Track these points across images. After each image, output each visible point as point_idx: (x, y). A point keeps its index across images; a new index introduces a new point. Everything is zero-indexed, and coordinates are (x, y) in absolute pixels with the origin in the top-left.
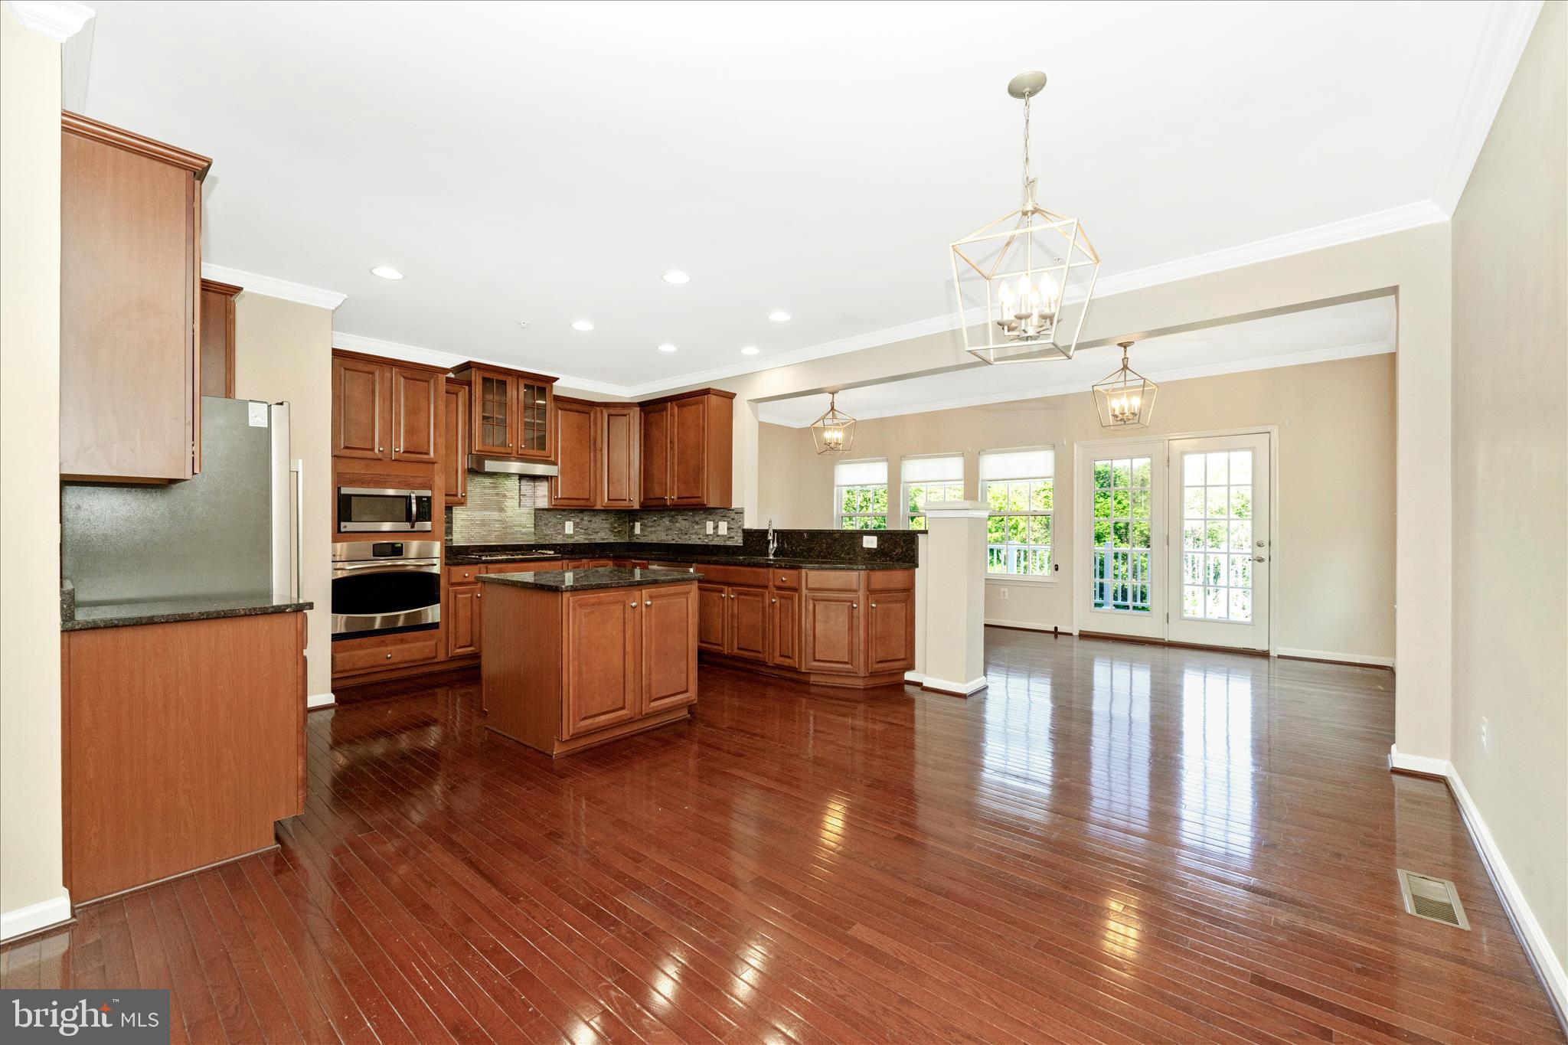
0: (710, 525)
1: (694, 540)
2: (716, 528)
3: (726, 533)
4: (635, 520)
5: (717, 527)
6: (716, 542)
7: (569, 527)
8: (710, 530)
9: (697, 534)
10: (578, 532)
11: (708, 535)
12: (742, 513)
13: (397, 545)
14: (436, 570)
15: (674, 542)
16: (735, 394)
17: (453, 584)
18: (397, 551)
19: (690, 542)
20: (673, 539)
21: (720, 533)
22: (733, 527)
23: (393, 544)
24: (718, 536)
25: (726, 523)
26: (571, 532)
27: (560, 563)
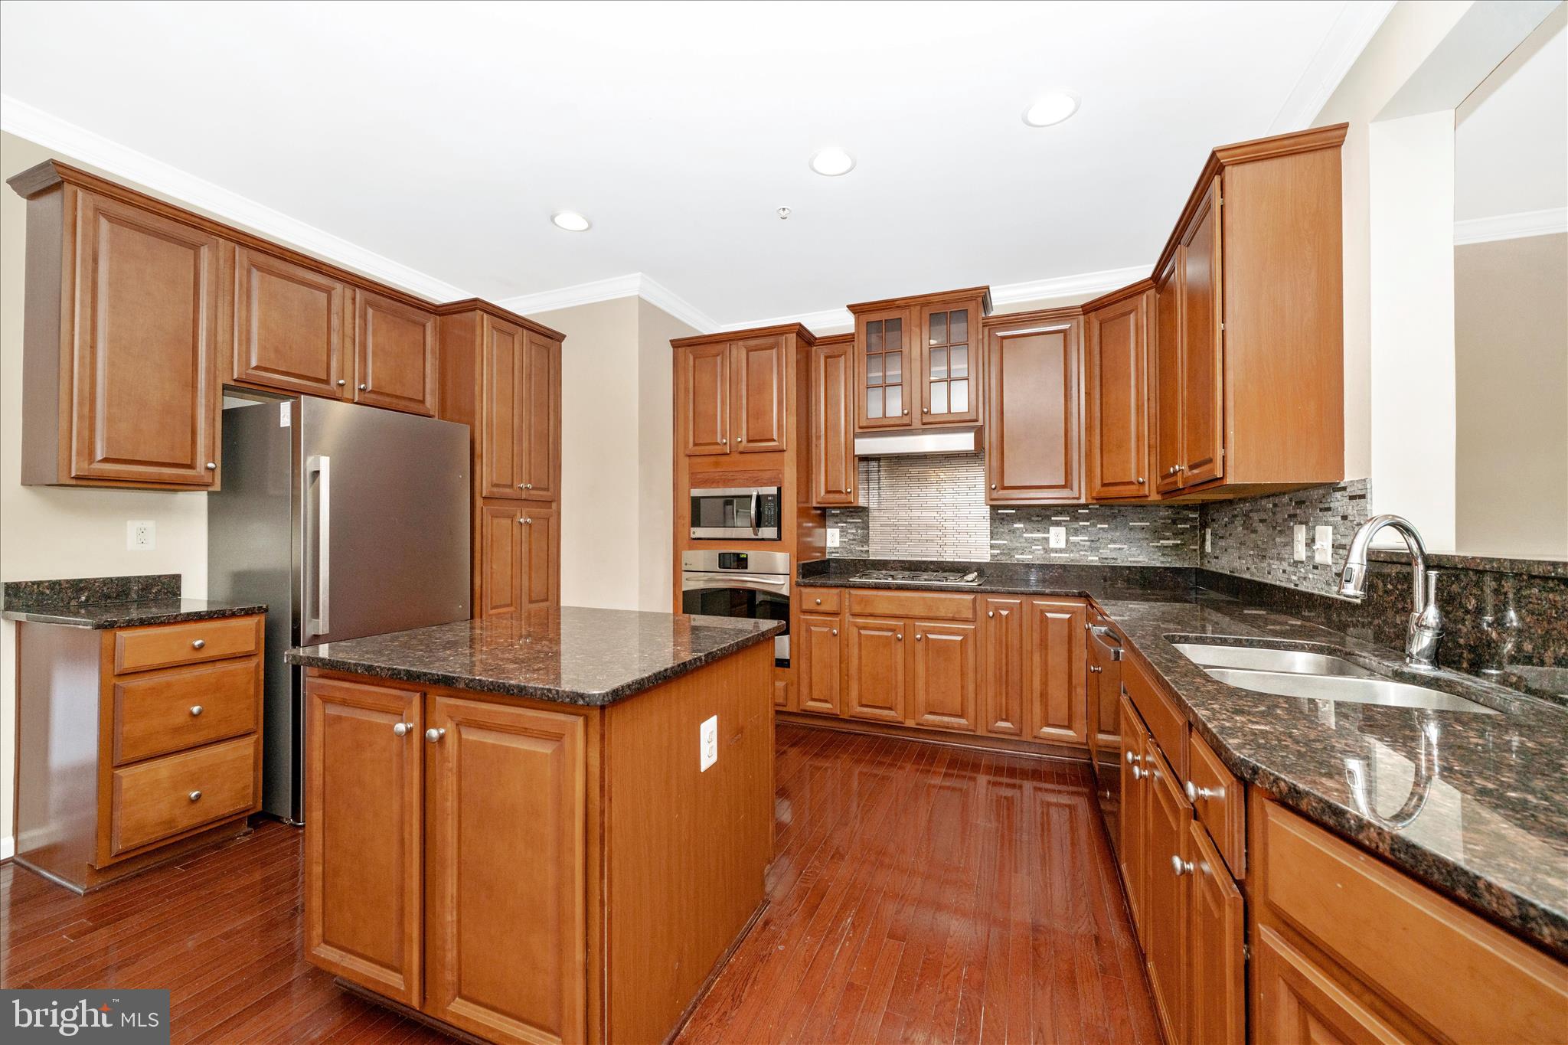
0: (1300, 534)
1: (1277, 575)
2: (1311, 542)
3: (1330, 561)
4: (1204, 526)
5: (1313, 540)
6: (1312, 585)
7: (1057, 536)
8: (1300, 552)
9: (1281, 559)
10: (1075, 544)
11: (1296, 563)
12: (1363, 497)
13: (742, 556)
14: (785, 591)
15: (1247, 576)
16: (1344, 127)
17: (805, 612)
18: (741, 562)
19: (1269, 580)
20: (1248, 569)
21: (1319, 559)
22: (1343, 542)
23: (738, 554)
24: (1316, 567)
25: (1330, 528)
26: (1062, 545)
27: (970, 597)
